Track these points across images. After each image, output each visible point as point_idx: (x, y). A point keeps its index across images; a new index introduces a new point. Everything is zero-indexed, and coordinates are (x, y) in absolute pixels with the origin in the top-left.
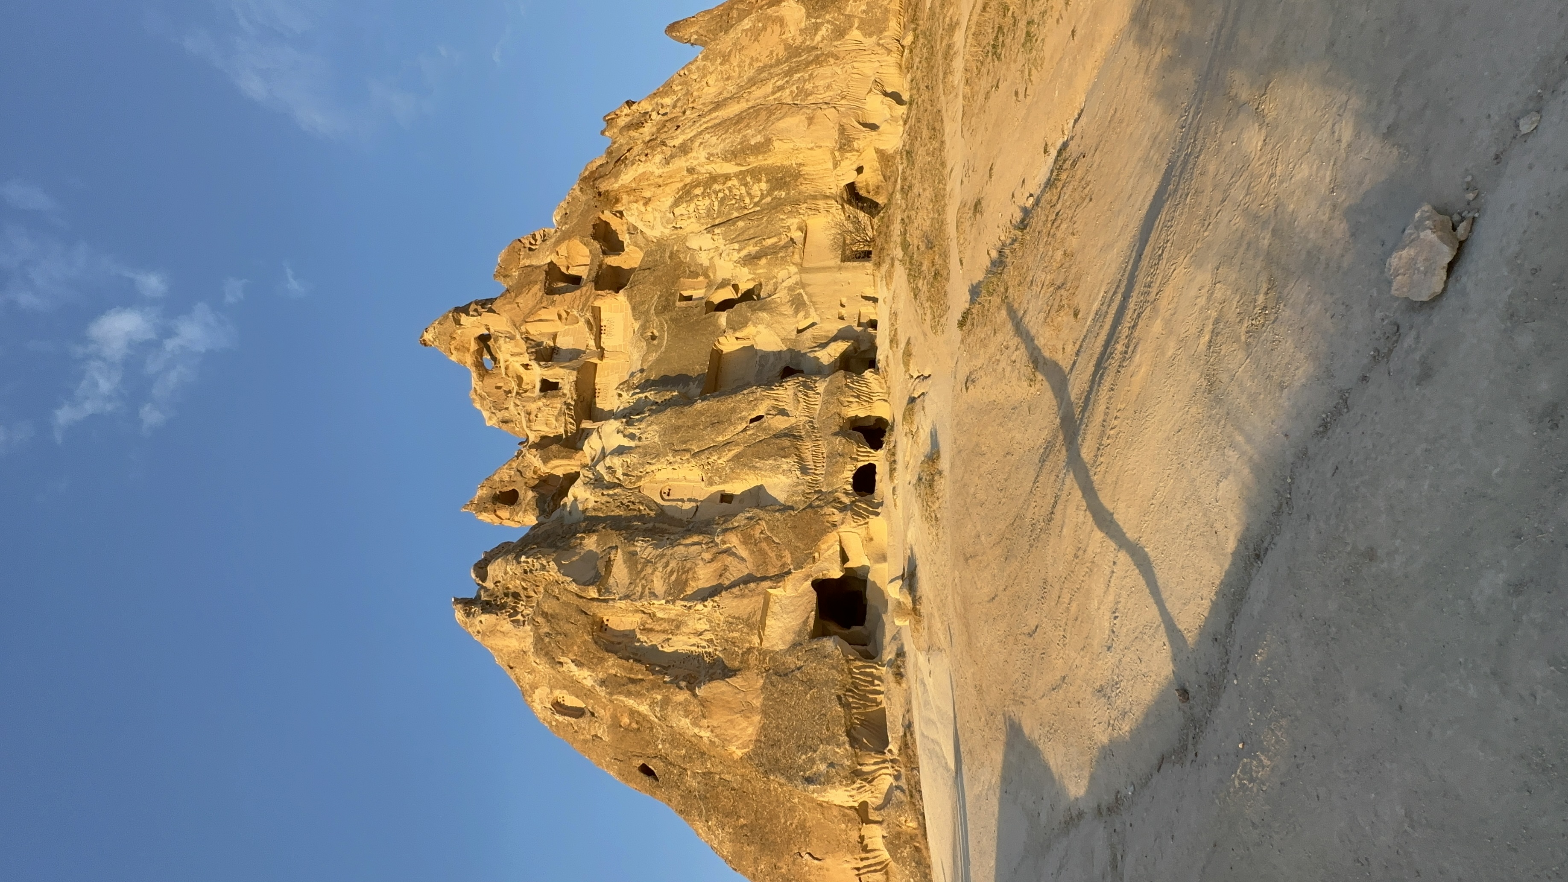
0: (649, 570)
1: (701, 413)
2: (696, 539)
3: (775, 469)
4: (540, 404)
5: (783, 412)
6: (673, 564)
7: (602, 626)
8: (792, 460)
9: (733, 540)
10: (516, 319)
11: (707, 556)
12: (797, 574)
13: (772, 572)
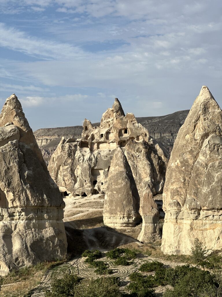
0: (66, 171)
1: (87, 172)
2: (70, 176)
3: (78, 185)
4: (99, 135)
5: (86, 184)
6: (67, 174)
7: (60, 166)
8: (79, 187)
9: (70, 181)
10: (115, 125)
11: (68, 178)
12: (66, 189)
13: (67, 186)
